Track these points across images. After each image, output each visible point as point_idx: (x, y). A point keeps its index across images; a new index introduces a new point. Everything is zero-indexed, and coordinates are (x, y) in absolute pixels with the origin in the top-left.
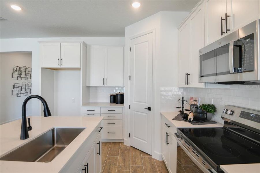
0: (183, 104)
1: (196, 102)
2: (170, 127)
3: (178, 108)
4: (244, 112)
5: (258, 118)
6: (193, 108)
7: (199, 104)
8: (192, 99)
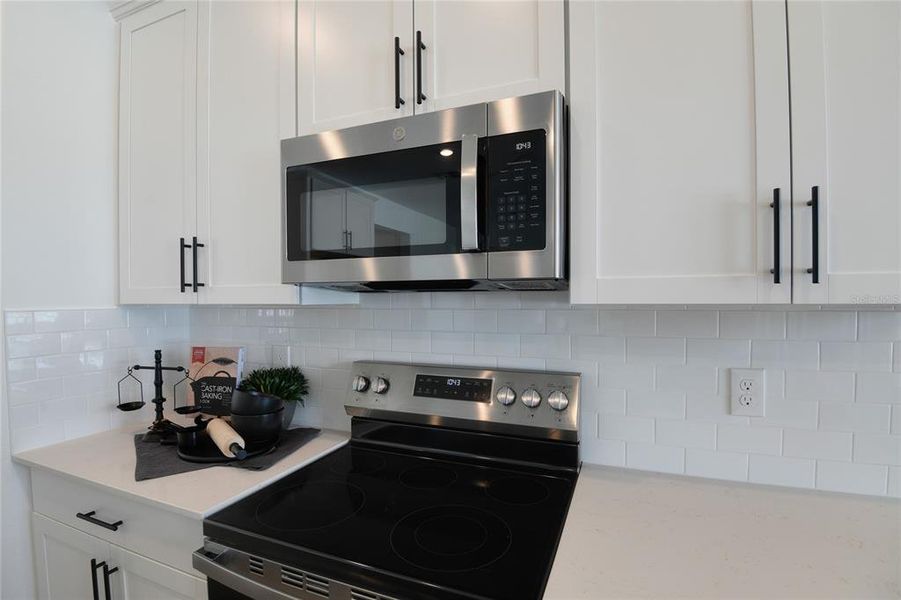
0: (159, 383)
1: (228, 368)
2: (120, 523)
3: (126, 407)
4: (425, 377)
5: (474, 389)
6: (209, 394)
7: (238, 372)
8: (199, 355)
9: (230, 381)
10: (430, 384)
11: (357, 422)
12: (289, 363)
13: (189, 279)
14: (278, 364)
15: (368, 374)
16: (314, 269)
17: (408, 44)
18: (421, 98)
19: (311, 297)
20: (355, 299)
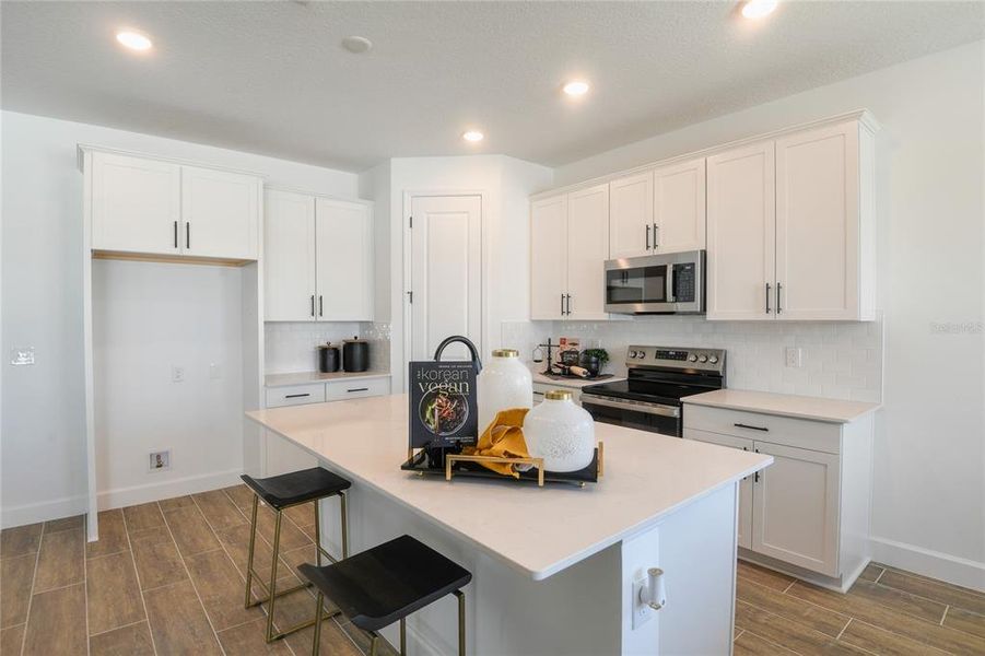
0: (549, 352)
1: (576, 347)
3: (536, 361)
4: (660, 352)
5: (681, 355)
6: (568, 358)
7: (580, 349)
8: (563, 341)
9: (577, 353)
10: (662, 354)
11: (630, 371)
12: (600, 347)
13: (565, 310)
14: (594, 347)
15: (636, 351)
16: (613, 307)
17: (651, 226)
18: (655, 246)
19: (613, 317)
20: (631, 318)
